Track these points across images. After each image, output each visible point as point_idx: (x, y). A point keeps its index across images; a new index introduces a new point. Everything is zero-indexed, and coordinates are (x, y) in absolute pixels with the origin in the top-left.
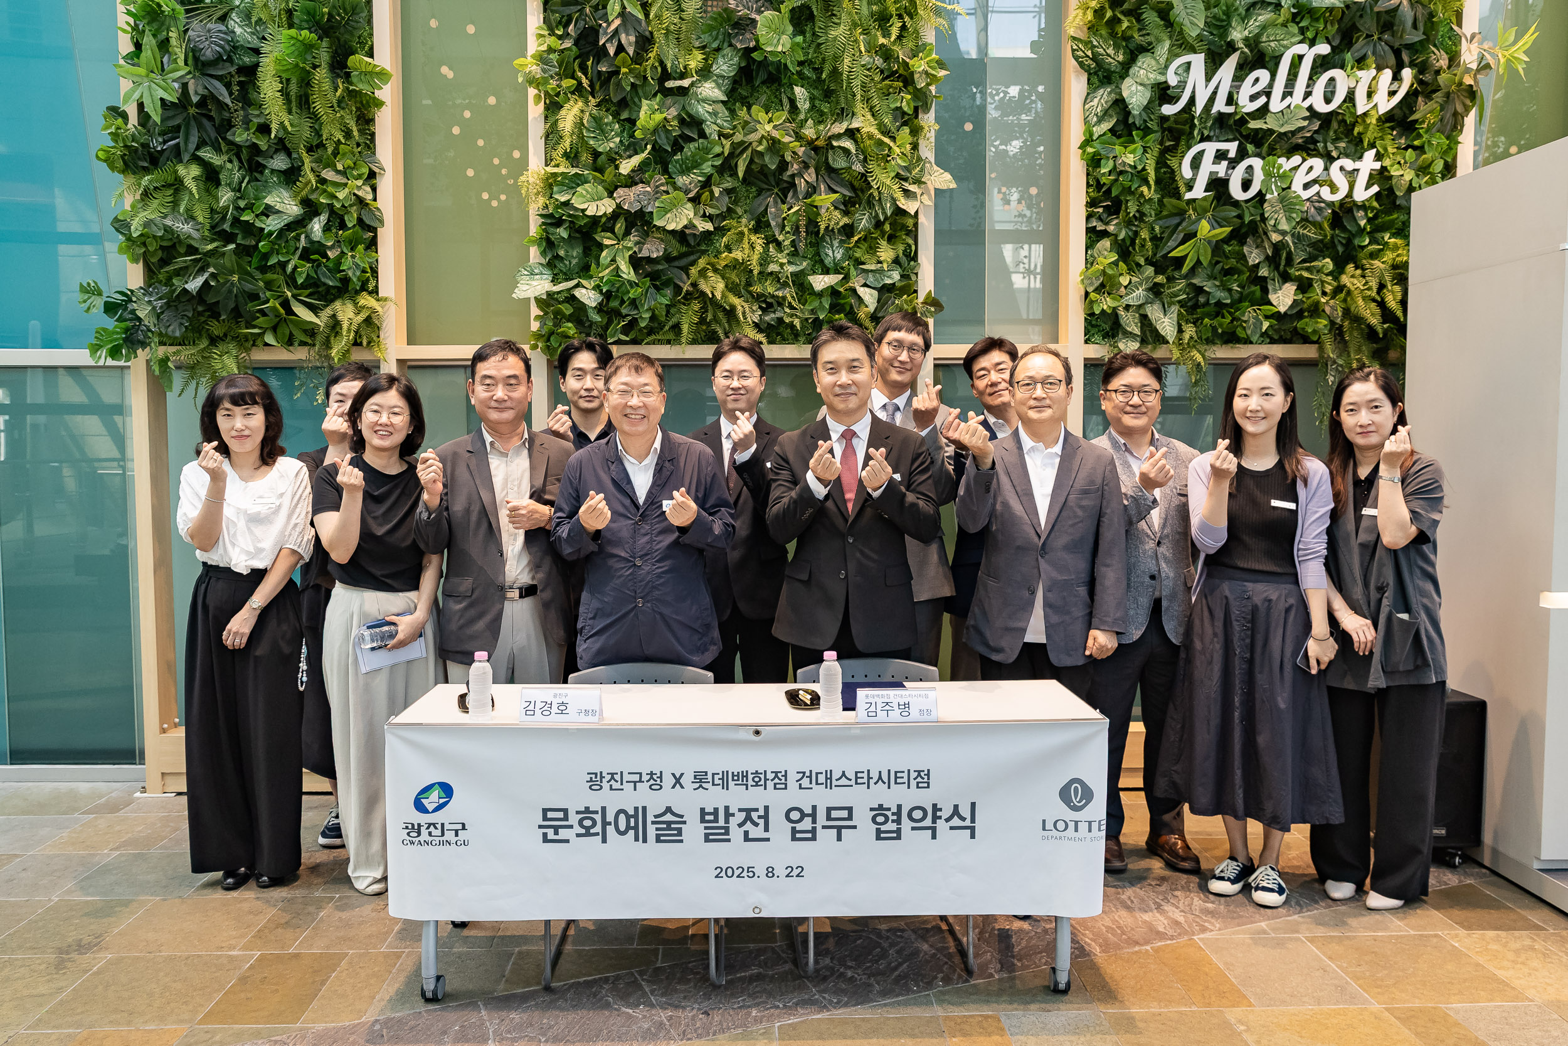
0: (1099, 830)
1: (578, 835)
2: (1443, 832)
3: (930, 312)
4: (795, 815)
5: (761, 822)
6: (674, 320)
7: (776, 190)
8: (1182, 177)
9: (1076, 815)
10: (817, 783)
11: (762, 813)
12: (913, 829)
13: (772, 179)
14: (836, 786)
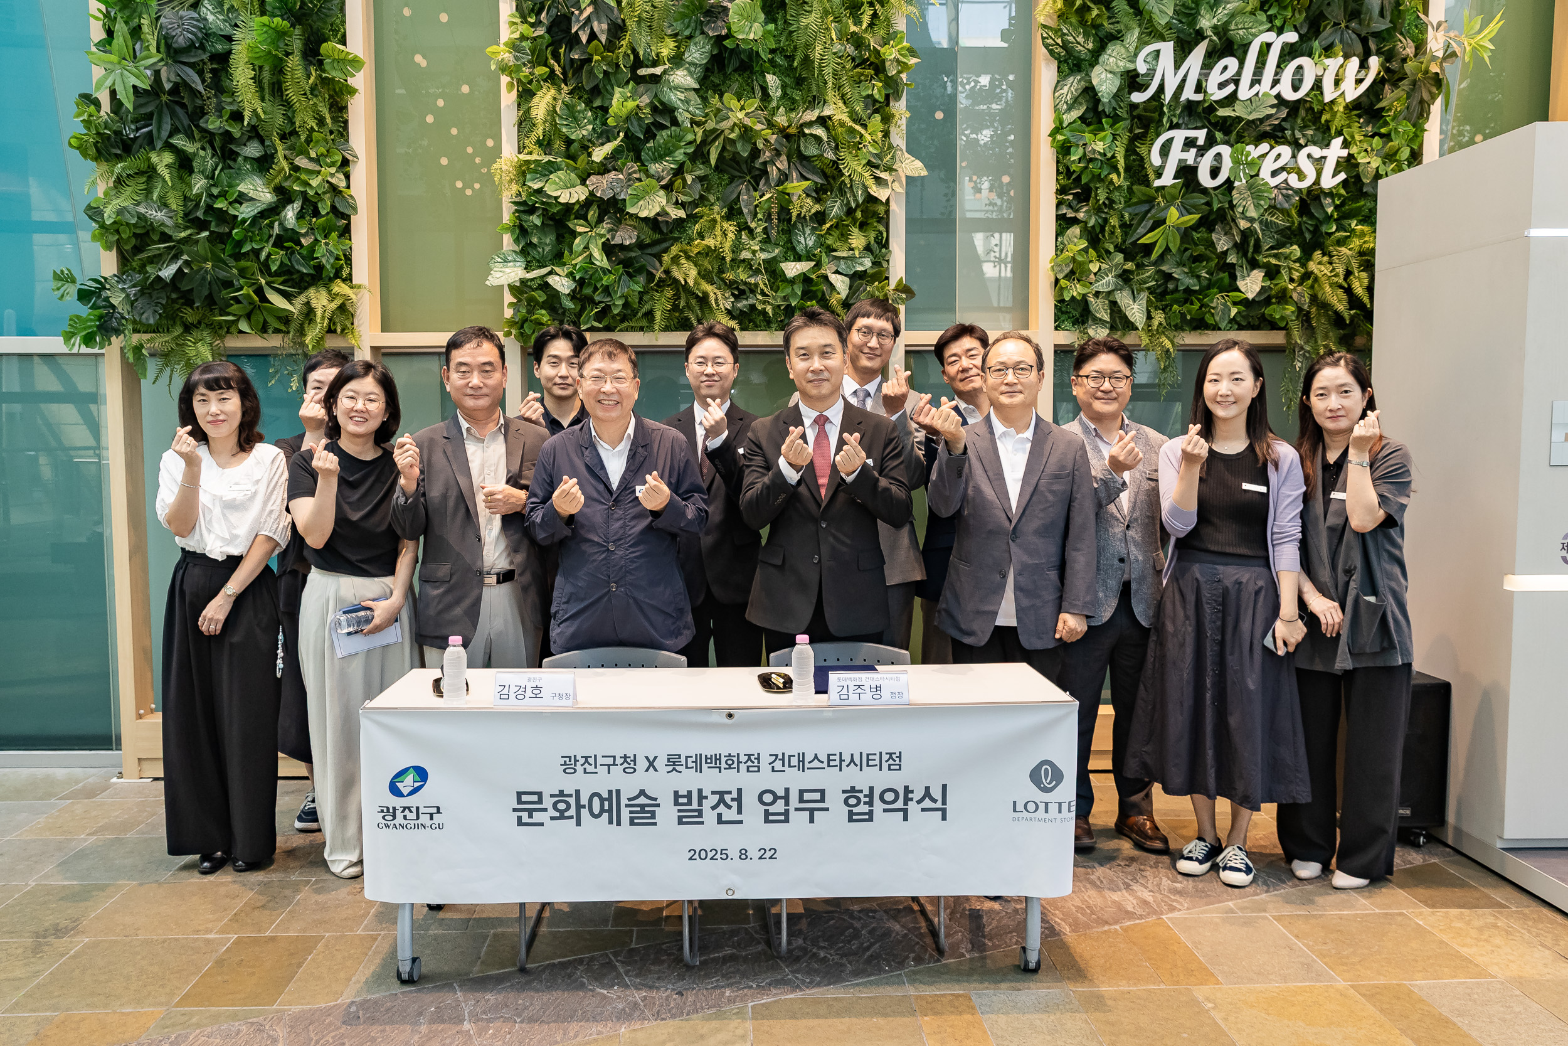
1: (552, 818)
2: (1408, 812)
3: (901, 298)
4: (768, 798)
5: (735, 804)
6: (646, 308)
7: (748, 178)
8: (1152, 165)
9: (1047, 797)
10: (790, 766)
11: (734, 795)
12: (885, 810)
13: (744, 167)
14: (808, 769)
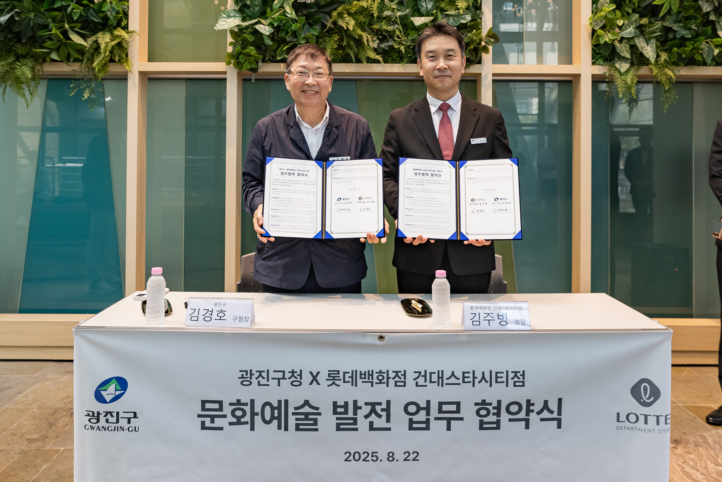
0: (666, 423)
1: (231, 424)
3: (491, 41)
4: (412, 409)
5: (384, 414)
9: (646, 410)
10: (431, 382)
11: (384, 406)
12: (510, 420)
14: (446, 384)
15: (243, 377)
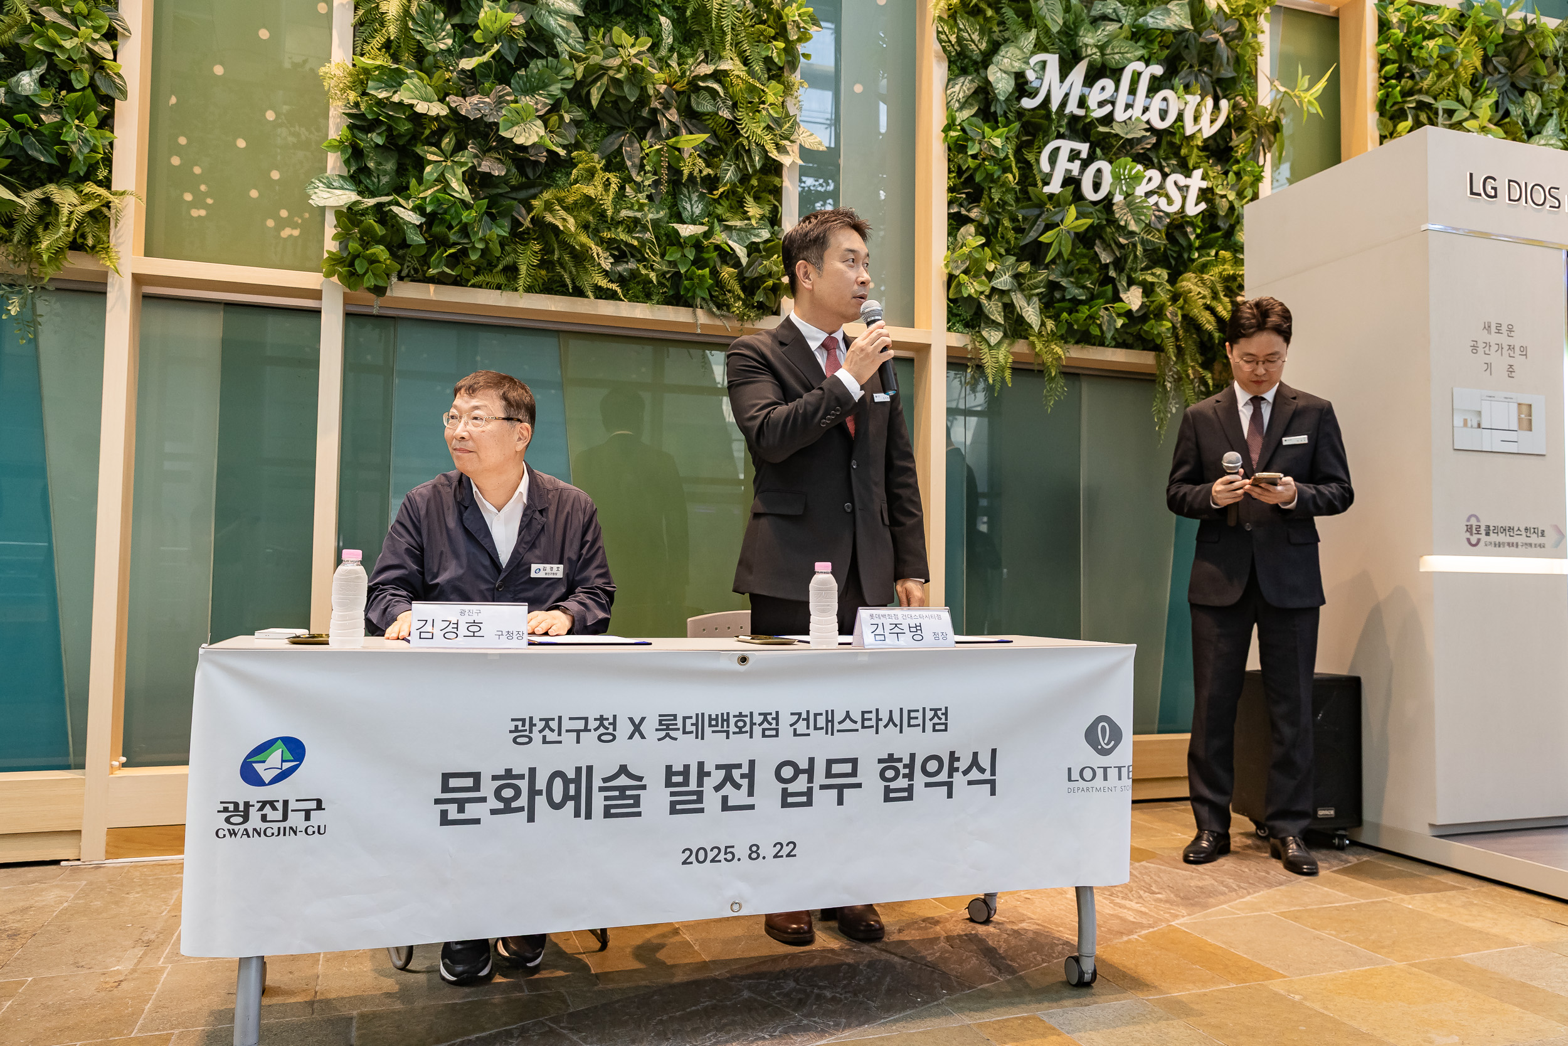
1: (494, 812)
2: (1330, 812)
4: (788, 772)
5: (745, 782)
6: (508, 260)
7: (630, 130)
8: (1041, 171)
9: (1105, 761)
10: (816, 728)
11: (745, 770)
12: (927, 785)
13: (626, 117)
14: (838, 731)
15: (516, 730)
